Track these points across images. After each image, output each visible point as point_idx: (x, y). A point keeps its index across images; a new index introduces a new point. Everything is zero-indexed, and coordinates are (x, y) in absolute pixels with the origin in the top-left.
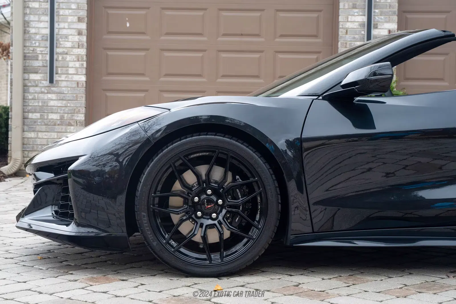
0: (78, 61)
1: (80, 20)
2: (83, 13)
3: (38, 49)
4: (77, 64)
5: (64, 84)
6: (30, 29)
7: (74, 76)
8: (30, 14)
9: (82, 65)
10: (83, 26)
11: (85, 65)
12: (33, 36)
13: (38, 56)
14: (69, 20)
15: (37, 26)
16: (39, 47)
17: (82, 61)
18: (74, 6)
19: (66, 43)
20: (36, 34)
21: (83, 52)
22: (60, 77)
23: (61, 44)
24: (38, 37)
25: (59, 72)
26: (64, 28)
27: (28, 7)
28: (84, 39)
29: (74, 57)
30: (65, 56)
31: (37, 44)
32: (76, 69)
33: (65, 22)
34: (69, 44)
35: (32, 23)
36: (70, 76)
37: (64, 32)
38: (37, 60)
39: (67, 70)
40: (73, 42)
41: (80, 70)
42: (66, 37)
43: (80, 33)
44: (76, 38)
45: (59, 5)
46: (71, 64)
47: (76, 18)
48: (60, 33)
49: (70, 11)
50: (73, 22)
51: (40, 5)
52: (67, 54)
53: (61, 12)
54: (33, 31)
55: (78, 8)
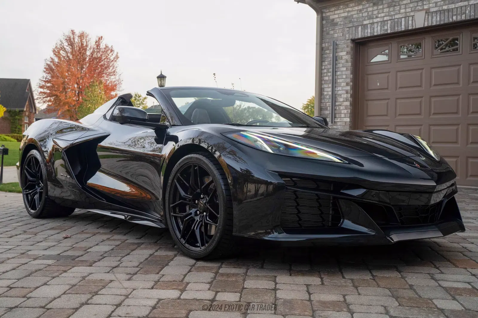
0: (346, 109)
1: (347, 84)
2: (349, 80)
3: (328, 104)
4: (345, 111)
5: (339, 124)
6: (324, 93)
7: (344, 119)
8: (324, 84)
9: (348, 111)
10: (348, 88)
11: (349, 112)
12: (325, 96)
13: (327, 108)
14: (342, 85)
15: (327, 90)
16: (328, 102)
17: (348, 109)
18: (344, 77)
19: (341, 99)
20: (327, 95)
21: (348, 103)
22: (337, 119)
23: (338, 100)
24: (328, 97)
25: (337, 116)
26: (340, 90)
27: (324, 80)
28: (349, 95)
29: (344, 107)
30: (340, 107)
31: (327, 101)
32: (345, 114)
33: (340, 87)
34: (341, 100)
35: (325, 89)
36: (342, 119)
37: (340, 92)
38: (327, 110)
39: (341, 115)
40: (343, 98)
41: (347, 115)
42: (340, 95)
43: (347, 93)
44: (345, 96)
45: (337, 77)
46: (343, 112)
47: (345, 83)
48: (338, 93)
49: (343, 80)
50: (344, 86)
51: (329, 78)
52: (341, 105)
53: (339, 81)
54: (325, 93)
55: (346, 78)
